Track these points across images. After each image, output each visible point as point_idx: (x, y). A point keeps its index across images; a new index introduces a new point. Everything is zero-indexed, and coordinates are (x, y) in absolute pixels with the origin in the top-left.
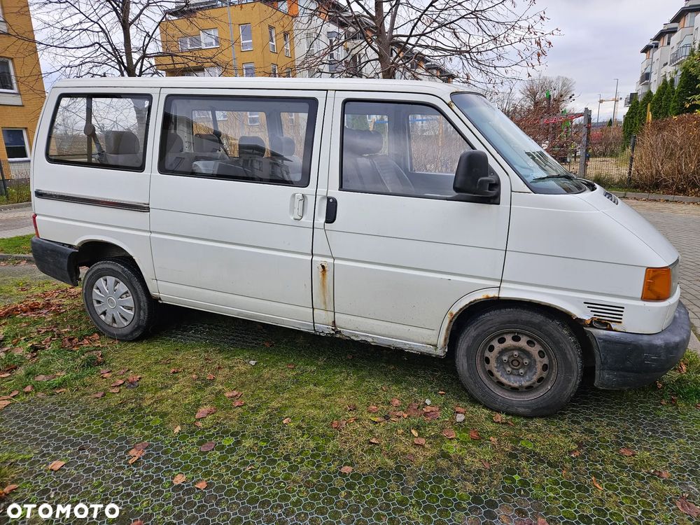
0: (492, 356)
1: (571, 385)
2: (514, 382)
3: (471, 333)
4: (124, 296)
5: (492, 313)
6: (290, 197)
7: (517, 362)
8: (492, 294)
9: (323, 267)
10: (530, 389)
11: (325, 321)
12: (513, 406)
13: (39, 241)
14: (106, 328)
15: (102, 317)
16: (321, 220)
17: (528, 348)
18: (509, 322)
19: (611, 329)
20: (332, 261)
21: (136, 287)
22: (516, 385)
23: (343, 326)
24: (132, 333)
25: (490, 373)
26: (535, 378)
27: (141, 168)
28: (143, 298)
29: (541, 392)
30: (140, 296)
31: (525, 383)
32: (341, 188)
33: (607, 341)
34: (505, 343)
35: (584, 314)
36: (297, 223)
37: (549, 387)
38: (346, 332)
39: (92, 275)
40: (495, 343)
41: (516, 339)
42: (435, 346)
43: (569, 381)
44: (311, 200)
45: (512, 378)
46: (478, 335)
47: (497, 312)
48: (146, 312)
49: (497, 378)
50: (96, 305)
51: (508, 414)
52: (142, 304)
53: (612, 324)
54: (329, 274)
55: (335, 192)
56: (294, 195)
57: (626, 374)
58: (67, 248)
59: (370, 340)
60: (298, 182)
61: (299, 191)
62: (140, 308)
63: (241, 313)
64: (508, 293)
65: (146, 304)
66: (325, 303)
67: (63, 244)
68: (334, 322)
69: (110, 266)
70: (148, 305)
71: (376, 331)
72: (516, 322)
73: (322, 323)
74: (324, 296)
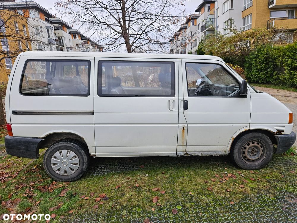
0: (246, 151)
1: (271, 155)
2: (253, 158)
3: (239, 143)
4: (73, 158)
5: (246, 135)
6: (168, 101)
7: (253, 151)
8: (248, 128)
9: (183, 128)
10: (258, 159)
11: (182, 150)
12: (254, 167)
13: (13, 138)
14: (60, 177)
15: (58, 172)
16: (181, 109)
17: (257, 145)
18: (252, 138)
19: (282, 134)
20: (186, 125)
21: (82, 152)
22: (254, 159)
23: (189, 151)
24: (77, 176)
25: (245, 157)
26: (260, 155)
27: (88, 94)
28: (85, 157)
29: (262, 160)
30: (84, 156)
31: (257, 158)
32: (189, 96)
33: (281, 138)
34: (250, 145)
35: (274, 131)
36: (171, 112)
37: (264, 157)
38: (190, 153)
39: (52, 151)
40: (246, 146)
41: (253, 143)
42: (226, 151)
43: (271, 154)
44: (177, 102)
45: (252, 157)
46: (242, 144)
47: (247, 135)
48: (87, 164)
49: (248, 158)
50: (53, 166)
51: (253, 170)
52: (85, 160)
53: (282, 132)
54: (186, 131)
55: (186, 98)
56: (169, 101)
57: (285, 148)
58: (36, 139)
59: (200, 154)
60: (170, 95)
61: (171, 99)
62: (83, 162)
63: (142, 154)
64: (252, 127)
65: (87, 160)
66: (183, 143)
67: (33, 138)
68: (186, 150)
69: (64, 145)
70: (88, 160)
71: (204, 150)
72: (254, 137)
73: (181, 151)
74: (183, 140)
